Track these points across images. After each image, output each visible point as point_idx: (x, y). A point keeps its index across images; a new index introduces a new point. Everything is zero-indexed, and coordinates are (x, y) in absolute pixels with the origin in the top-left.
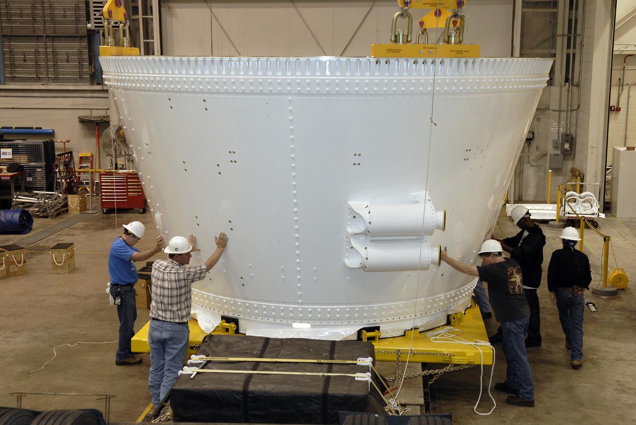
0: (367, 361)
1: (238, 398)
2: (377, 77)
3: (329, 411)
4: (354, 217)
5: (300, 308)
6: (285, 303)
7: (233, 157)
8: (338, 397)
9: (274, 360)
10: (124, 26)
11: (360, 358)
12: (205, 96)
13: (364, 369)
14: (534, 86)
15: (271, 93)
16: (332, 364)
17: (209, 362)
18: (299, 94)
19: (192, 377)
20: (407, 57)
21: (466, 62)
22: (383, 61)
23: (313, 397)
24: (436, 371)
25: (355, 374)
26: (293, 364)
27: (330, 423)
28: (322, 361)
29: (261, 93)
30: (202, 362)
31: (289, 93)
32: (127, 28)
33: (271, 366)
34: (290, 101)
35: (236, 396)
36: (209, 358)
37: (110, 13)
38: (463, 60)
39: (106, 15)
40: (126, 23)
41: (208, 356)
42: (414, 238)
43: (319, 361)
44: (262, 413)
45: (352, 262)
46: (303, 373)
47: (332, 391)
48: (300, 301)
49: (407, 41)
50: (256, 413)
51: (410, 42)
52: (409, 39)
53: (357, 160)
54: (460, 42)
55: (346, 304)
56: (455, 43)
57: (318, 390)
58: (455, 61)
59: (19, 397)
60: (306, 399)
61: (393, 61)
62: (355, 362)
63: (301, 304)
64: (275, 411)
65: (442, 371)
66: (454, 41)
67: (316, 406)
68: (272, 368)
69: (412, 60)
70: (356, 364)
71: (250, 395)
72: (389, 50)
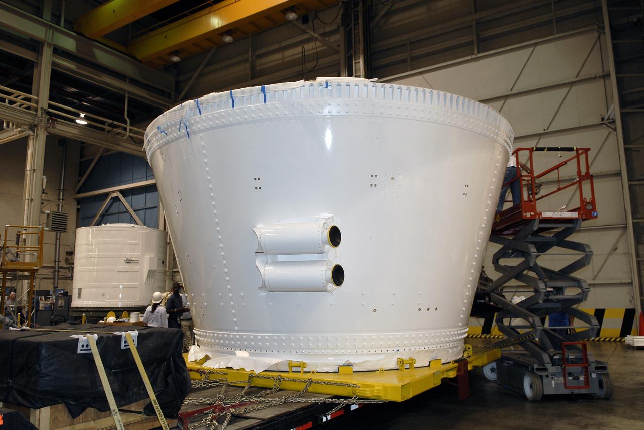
5: (238, 334)
6: (227, 330)
18: (206, 128)
31: (200, 130)
48: (237, 328)
63: (238, 331)
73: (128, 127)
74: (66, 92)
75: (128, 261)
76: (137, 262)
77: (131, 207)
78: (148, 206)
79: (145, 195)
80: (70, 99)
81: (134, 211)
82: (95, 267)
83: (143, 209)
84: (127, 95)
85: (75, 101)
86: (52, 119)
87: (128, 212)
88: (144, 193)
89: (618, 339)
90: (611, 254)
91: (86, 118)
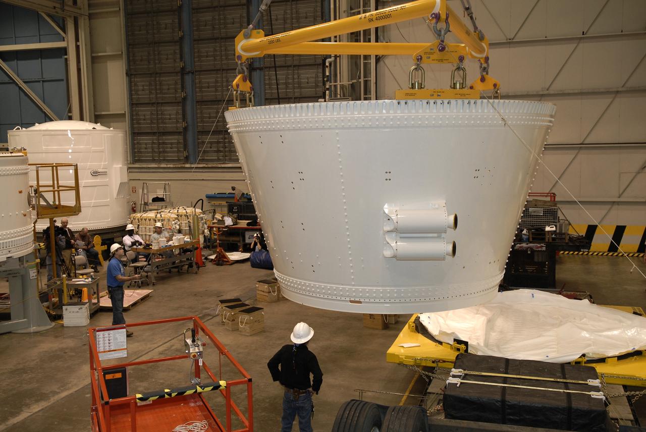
0: (596, 383)
1: (498, 405)
2: (399, 114)
3: (573, 421)
4: (389, 219)
5: (354, 288)
6: (343, 285)
7: (301, 176)
8: (580, 410)
9: (518, 377)
10: (250, 95)
11: (589, 380)
12: (281, 133)
13: (596, 389)
14: (541, 123)
15: (323, 128)
16: (568, 383)
17: (466, 375)
18: (343, 128)
19: (458, 386)
20: (421, 98)
21: (469, 103)
22: (403, 102)
23: (560, 409)
24: (637, 393)
25: (589, 392)
26: (534, 381)
27: (574, 431)
28: (558, 380)
29: (317, 129)
30: (461, 374)
31: (336, 128)
32: (252, 96)
33: (518, 381)
34: (337, 133)
35: (497, 404)
36: (466, 372)
37: (238, 86)
38: (466, 101)
39: (235, 87)
40: (251, 93)
41: (465, 370)
42: (435, 235)
43: (556, 380)
44: (517, 418)
45: (388, 253)
46: (546, 389)
47: (575, 405)
48: (353, 283)
49: (421, 88)
50: (511, 417)
51: (423, 88)
52: (423, 86)
53: (388, 176)
54: (463, 88)
55: (395, 286)
56: (459, 88)
57: (563, 404)
58: (460, 101)
59: (361, 393)
60: (555, 410)
61: (410, 102)
62: (586, 383)
63: (354, 285)
64: (528, 417)
65: (642, 393)
66: (459, 87)
67: (562, 416)
68: (519, 383)
69: (425, 102)
70: (587, 384)
71: (507, 403)
72: (407, 94)
75: (95, 174)
77: (18, 76)
78: (47, 77)
81: (25, 82)
83: (39, 81)
87: (14, 82)
89: (636, 255)
90: (639, 173)
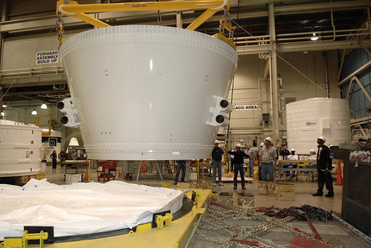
73: (334, 31)
74: (302, 24)
75: (308, 124)
76: (314, 124)
77: (363, 85)
79: (368, 74)
80: (306, 27)
82: (295, 128)
84: (331, 11)
85: (310, 27)
86: (278, 45)
88: (368, 73)
91: (317, 35)
